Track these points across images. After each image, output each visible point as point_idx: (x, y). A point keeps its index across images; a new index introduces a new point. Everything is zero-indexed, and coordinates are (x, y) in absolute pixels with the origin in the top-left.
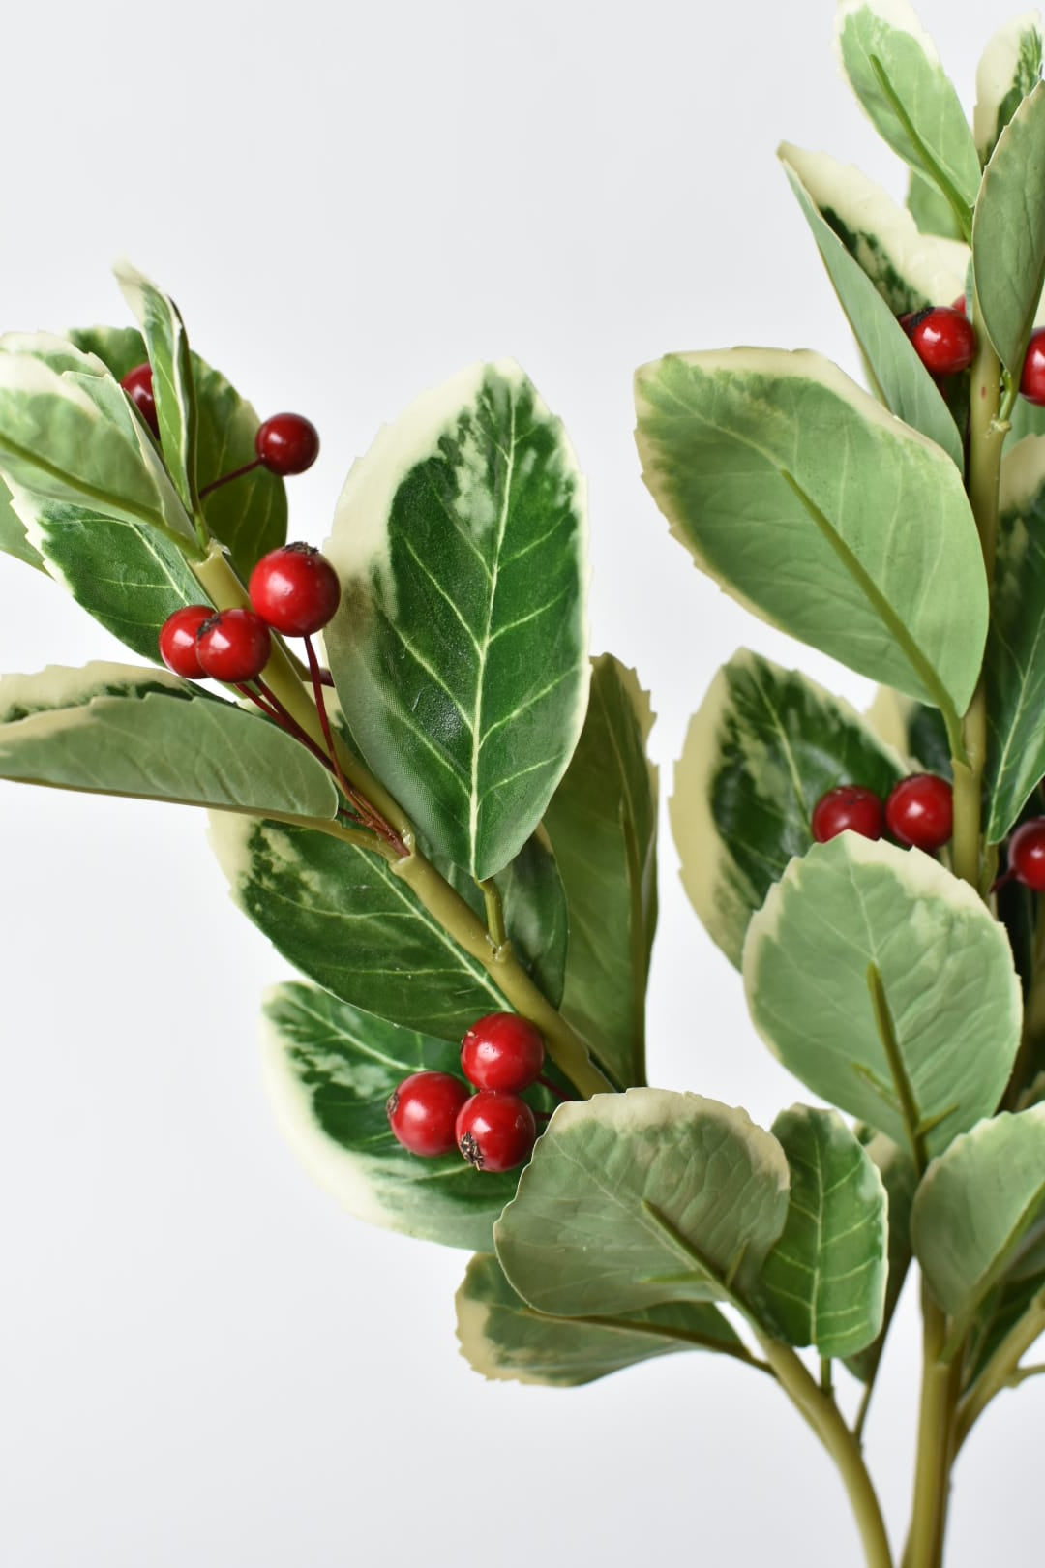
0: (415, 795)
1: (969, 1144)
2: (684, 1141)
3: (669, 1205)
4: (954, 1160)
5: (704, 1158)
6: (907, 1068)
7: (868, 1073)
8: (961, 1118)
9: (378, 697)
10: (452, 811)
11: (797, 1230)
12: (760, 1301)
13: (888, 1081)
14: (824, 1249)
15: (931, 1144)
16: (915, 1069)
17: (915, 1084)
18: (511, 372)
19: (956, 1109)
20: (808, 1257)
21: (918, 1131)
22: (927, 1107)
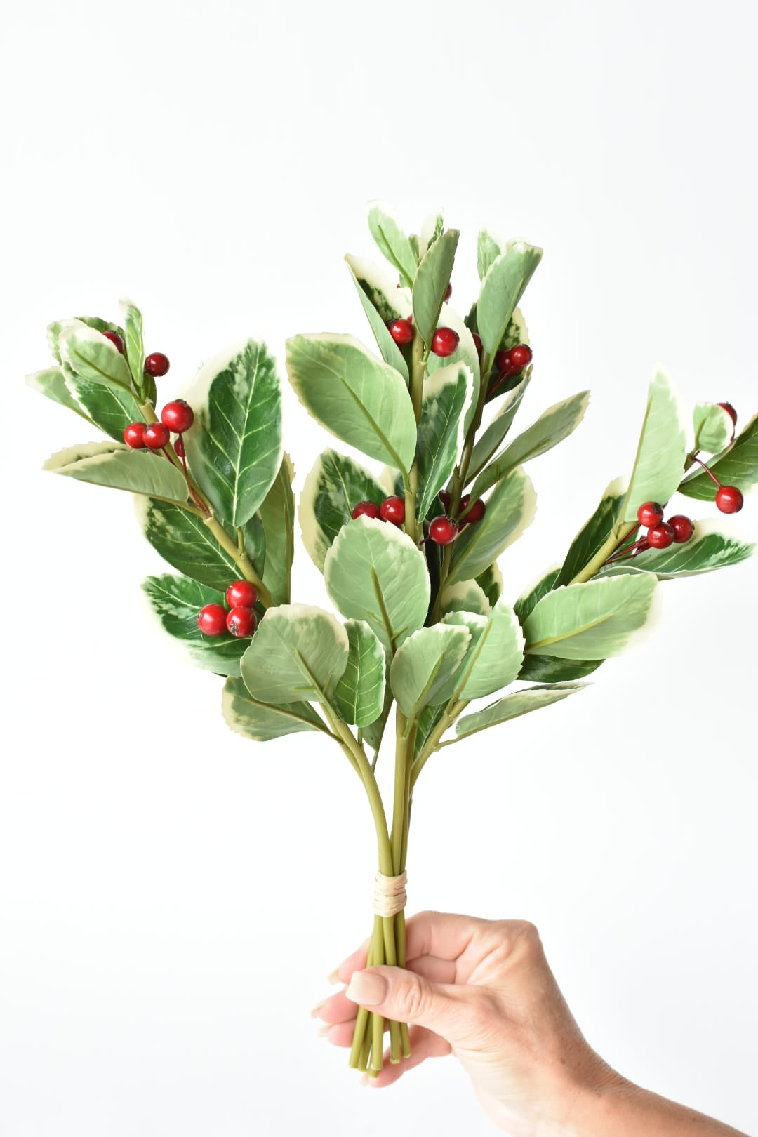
0: (214, 495)
1: (411, 640)
2: (312, 625)
3: (305, 653)
4: (406, 648)
5: (319, 633)
6: (387, 611)
7: (373, 615)
8: (408, 631)
9: (202, 458)
10: (227, 502)
11: (349, 673)
12: (335, 702)
13: (381, 618)
14: (360, 682)
15: (397, 643)
16: (390, 613)
17: (391, 618)
18: (258, 341)
19: (407, 628)
20: (353, 684)
21: (393, 638)
22: (396, 628)
